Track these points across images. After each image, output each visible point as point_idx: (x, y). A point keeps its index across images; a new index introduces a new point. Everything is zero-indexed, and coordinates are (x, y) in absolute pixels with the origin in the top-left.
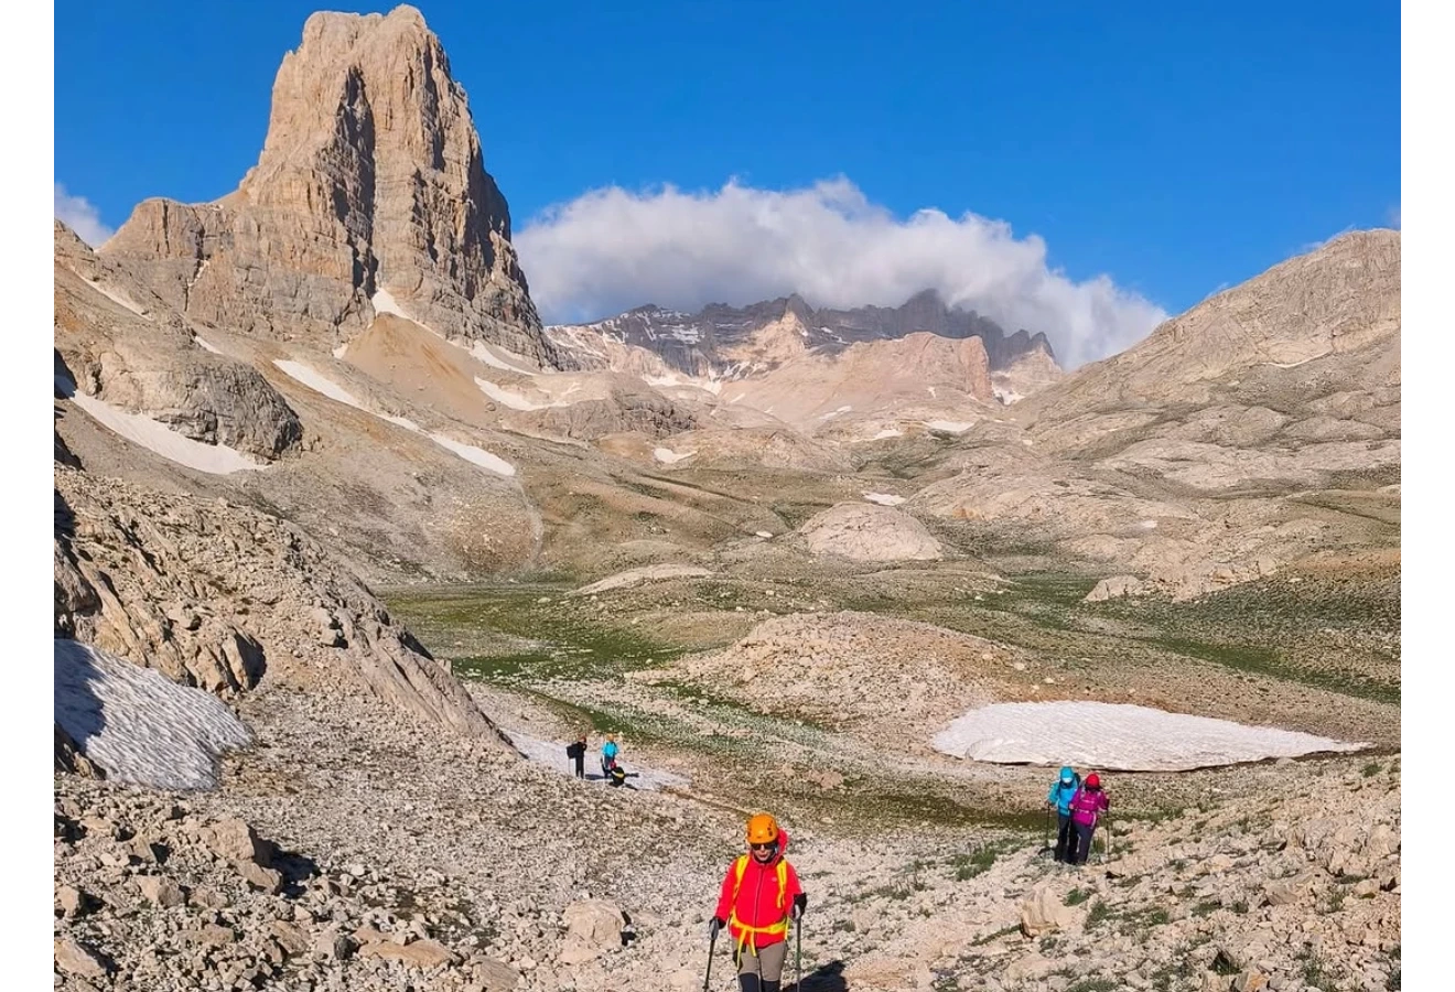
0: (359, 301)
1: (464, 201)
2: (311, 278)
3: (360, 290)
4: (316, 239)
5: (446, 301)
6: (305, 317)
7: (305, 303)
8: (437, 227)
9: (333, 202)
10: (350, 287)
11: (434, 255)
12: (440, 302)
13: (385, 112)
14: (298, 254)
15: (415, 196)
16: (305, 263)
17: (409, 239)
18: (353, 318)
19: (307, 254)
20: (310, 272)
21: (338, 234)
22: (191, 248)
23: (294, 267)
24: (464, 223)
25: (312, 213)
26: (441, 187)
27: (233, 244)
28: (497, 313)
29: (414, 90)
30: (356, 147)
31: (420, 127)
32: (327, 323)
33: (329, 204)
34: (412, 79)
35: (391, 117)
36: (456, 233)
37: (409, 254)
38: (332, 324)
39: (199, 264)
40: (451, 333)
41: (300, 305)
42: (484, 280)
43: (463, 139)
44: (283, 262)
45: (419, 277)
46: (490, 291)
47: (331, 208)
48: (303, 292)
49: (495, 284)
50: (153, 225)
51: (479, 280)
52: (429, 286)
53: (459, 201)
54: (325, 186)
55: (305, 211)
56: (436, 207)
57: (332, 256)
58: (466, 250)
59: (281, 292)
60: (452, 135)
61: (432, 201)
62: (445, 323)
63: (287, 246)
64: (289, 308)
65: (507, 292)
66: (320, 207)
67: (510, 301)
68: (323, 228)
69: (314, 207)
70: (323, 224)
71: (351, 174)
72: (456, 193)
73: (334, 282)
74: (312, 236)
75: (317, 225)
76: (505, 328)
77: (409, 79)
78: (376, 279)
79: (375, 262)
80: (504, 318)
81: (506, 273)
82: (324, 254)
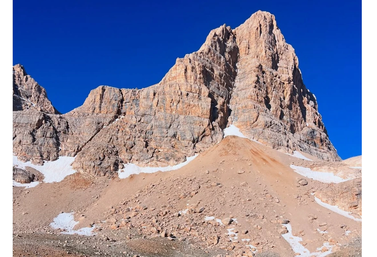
0: (213, 129)
1: (289, 83)
2: (182, 117)
3: (215, 123)
4: (187, 95)
5: (274, 128)
6: (173, 139)
7: (175, 131)
8: (272, 94)
9: (202, 76)
10: (207, 121)
11: (269, 107)
12: (270, 129)
13: (245, 46)
14: (175, 104)
15: (257, 76)
16: (179, 109)
17: (252, 96)
18: (207, 139)
19: (180, 104)
20: (181, 114)
21: (202, 92)
22: (113, 109)
23: (171, 112)
24: (289, 93)
25: (187, 81)
26: (276, 76)
27: (138, 104)
28: (310, 142)
29: (262, 34)
30: (224, 56)
31: (264, 49)
32: (188, 142)
33: (198, 76)
34: (261, 29)
35: (249, 48)
36: (284, 98)
37: (250, 103)
38: (191, 142)
39: (116, 117)
40: (277, 145)
41: (171, 132)
42: (302, 125)
43: (290, 59)
44: (165, 109)
45: (256, 114)
46: (305, 130)
47: (200, 78)
48: (175, 125)
49: (309, 127)
50: (95, 99)
51: (299, 125)
52: (262, 120)
53: (286, 82)
54: (197, 67)
55: (183, 80)
56: (272, 85)
57: (196, 104)
58: (290, 107)
59: (160, 127)
60: (284, 57)
61: (269, 81)
62: (272, 140)
63: (168, 99)
64: (163, 134)
65: (316, 131)
66: (192, 78)
67: (318, 135)
68: (193, 89)
69: (189, 78)
70: (193, 87)
71: (219, 67)
72: (284, 79)
73: (197, 118)
74: (184, 93)
75: (189, 88)
76: (316, 150)
77: (259, 28)
78: (229, 120)
79: (229, 111)
80: (315, 145)
81: (316, 124)
82: (191, 103)
